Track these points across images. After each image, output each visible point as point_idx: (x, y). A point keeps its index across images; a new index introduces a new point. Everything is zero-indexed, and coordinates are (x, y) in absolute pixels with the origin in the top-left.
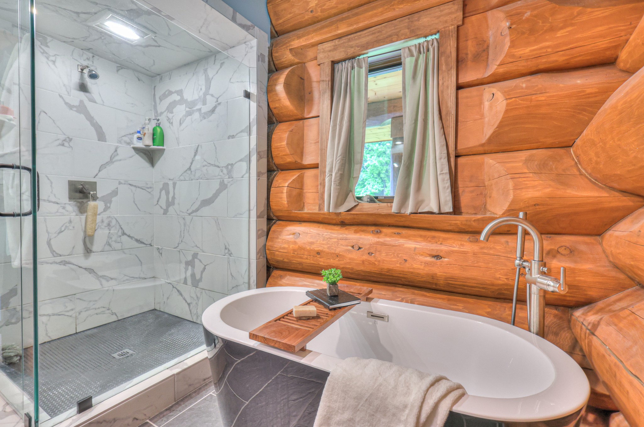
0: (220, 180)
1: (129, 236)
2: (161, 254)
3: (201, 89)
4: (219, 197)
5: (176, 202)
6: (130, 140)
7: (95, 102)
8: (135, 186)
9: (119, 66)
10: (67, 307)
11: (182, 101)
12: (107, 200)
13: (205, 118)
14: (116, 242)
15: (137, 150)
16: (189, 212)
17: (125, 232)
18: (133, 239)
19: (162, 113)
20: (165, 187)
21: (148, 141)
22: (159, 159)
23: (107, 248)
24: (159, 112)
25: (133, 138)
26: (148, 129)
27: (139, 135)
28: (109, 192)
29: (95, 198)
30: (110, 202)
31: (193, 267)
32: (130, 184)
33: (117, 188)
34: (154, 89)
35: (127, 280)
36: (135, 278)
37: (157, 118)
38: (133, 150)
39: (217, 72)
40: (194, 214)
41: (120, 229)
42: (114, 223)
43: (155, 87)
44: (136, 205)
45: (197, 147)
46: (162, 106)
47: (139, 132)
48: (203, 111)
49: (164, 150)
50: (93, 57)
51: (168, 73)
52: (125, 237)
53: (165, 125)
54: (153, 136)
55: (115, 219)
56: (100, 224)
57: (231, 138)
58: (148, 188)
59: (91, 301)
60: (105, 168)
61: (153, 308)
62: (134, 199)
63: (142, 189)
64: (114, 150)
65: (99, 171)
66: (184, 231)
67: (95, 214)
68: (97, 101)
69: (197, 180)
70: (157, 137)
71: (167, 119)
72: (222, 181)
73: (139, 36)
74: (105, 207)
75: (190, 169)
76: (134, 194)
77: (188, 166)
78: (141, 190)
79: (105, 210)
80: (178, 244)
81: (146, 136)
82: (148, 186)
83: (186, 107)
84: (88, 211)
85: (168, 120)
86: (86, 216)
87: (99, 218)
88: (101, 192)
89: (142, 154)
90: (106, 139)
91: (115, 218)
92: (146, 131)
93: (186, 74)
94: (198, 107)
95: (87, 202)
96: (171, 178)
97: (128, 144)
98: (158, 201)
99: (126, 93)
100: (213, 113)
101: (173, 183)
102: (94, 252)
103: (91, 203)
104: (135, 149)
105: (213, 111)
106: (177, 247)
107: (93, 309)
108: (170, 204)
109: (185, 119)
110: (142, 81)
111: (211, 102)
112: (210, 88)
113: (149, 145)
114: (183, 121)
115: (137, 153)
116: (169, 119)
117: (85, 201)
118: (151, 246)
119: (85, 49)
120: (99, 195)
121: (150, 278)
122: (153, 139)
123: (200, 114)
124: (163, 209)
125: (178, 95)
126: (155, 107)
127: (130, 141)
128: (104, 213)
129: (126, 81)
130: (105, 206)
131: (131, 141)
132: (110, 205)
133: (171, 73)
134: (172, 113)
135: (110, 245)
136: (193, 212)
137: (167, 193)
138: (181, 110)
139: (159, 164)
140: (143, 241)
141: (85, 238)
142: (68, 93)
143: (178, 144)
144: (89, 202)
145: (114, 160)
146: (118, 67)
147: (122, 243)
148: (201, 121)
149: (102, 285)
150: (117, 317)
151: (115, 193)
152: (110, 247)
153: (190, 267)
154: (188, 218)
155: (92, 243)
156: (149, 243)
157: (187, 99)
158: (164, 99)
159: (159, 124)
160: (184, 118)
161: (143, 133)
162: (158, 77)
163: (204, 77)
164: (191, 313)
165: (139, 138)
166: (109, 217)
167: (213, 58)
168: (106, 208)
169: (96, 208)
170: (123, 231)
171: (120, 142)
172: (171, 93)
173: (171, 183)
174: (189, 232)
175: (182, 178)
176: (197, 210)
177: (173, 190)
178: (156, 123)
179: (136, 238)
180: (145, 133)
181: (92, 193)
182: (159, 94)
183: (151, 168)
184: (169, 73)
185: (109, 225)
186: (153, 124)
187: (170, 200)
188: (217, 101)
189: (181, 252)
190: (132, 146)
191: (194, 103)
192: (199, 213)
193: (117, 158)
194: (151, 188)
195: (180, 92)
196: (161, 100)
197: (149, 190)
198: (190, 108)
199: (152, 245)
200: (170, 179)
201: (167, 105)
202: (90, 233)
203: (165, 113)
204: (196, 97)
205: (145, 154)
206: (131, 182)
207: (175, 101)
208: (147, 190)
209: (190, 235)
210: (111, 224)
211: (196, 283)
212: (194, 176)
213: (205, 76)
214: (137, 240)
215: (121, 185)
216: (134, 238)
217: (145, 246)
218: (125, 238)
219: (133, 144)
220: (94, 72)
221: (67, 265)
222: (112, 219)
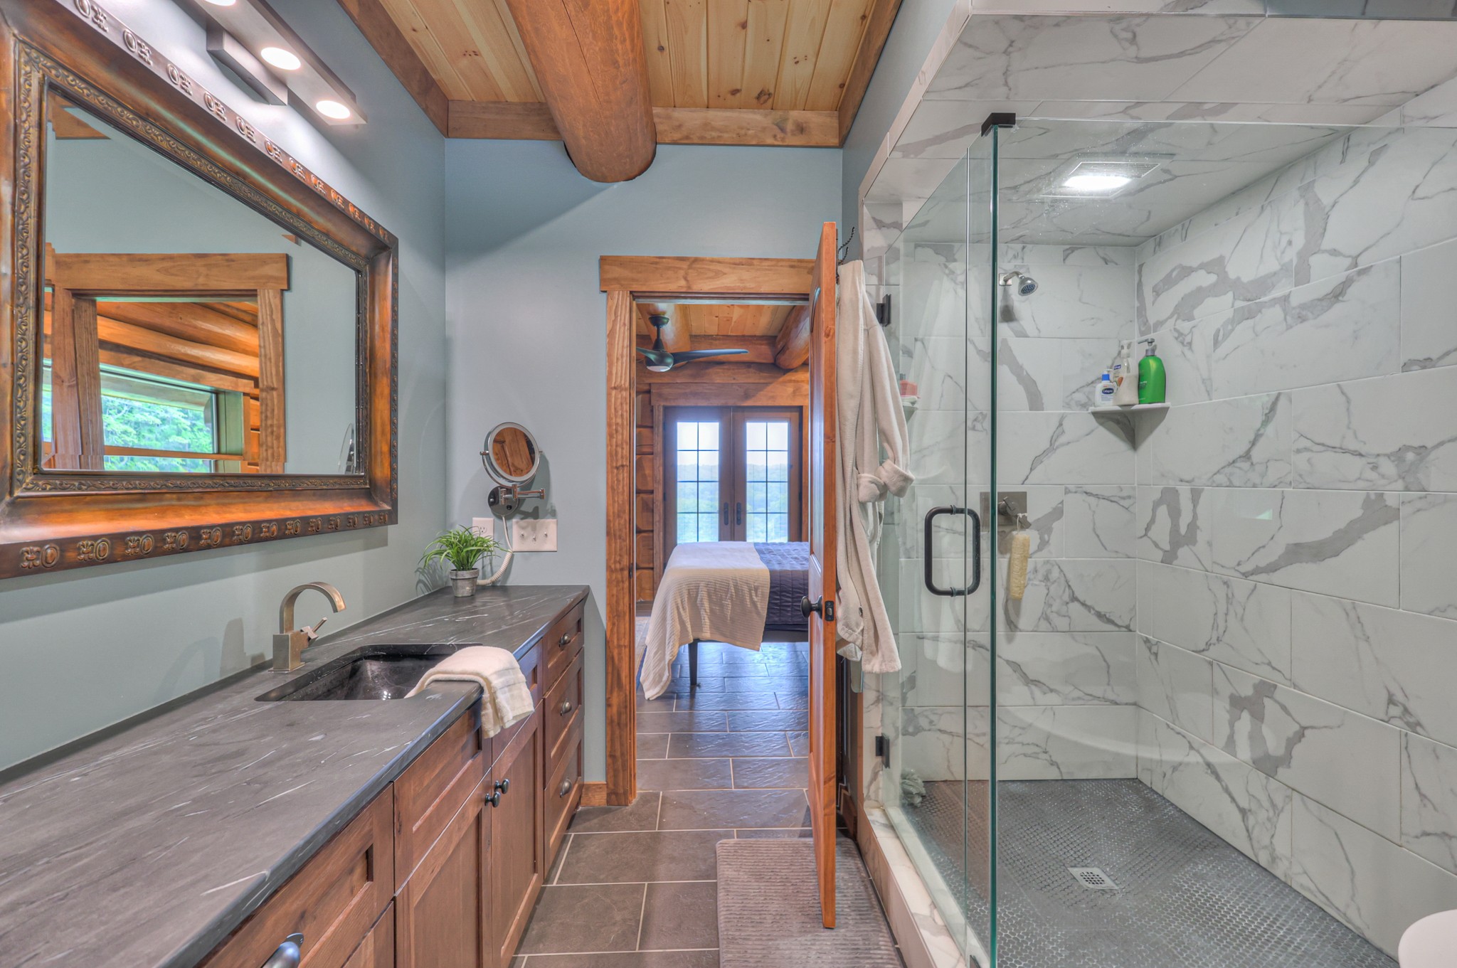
0: (1368, 495)
1: (1083, 604)
2: (1156, 654)
3: (1290, 243)
4: (1360, 543)
5: (1202, 537)
6: (1087, 397)
7: (1026, 336)
8: (1097, 496)
9: (1068, 247)
10: (976, 727)
11: (1224, 284)
12: (1045, 527)
13: (1302, 319)
14: (1058, 613)
15: (1101, 416)
16: (1243, 569)
17: (1077, 594)
18: (1092, 612)
19: (1159, 324)
20: (1169, 498)
21: (1127, 395)
22: (1151, 431)
23: (1044, 625)
24: (1152, 322)
25: (1093, 393)
26: (1128, 368)
27: (1105, 383)
28: (1048, 510)
29: (1025, 525)
30: (1049, 531)
31: (1258, 716)
32: (1086, 493)
33: (1062, 502)
34: (1140, 272)
35: (1079, 698)
36: (1095, 697)
37: (1149, 337)
38: (1092, 417)
39: (1356, 182)
40: (1263, 577)
41: (1067, 589)
42: (1055, 574)
43: (1141, 266)
44: (1098, 536)
45: (1273, 399)
46: (1161, 308)
47: (1106, 377)
48: (1294, 301)
49: (1166, 410)
50: (1024, 248)
51: (1179, 227)
52: (1076, 604)
53: (1169, 350)
54: (1139, 380)
55: (1057, 567)
56: (1032, 577)
57: (1416, 367)
58: (1123, 498)
59: (1016, 727)
60: (1042, 462)
61: (1133, 776)
62: (1094, 524)
63: (1112, 501)
64: (1055, 423)
65: (1031, 470)
66: (1226, 614)
67: (1026, 557)
68: (1029, 333)
69: (1274, 487)
70: (1149, 383)
71: (1176, 335)
72: (1373, 497)
73: (1132, 177)
74: (1039, 541)
75: (1247, 456)
76: (1094, 512)
77: (1242, 449)
78: (1109, 502)
79: (1040, 548)
80: (1208, 644)
81: (1124, 383)
82: (1124, 494)
83: (1235, 299)
84: (1013, 550)
85: (1177, 339)
86: (1010, 558)
87: (1031, 564)
88: (1033, 512)
89: (1111, 424)
90: (1043, 404)
91: (1057, 565)
92: (1123, 373)
93: (1237, 214)
94: (1277, 293)
95: (1011, 531)
96: (1187, 477)
97: (1084, 406)
98: (1147, 529)
99: (1080, 300)
100: (1338, 301)
101: (1192, 490)
102: (1021, 631)
103: (1020, 536)
104: (1096, 415)
105: (1337, 294)
106: (1203, 650)
107: (1018, 743)
108: (1181, 539)
109: (1233, 330)
110: (1112, 262)
111: (1325, 273)
112: (1323, 234)
113: (1132, 403)
114: (1226, 337)
115: (1101, 424)
116: (1180, 336)
117: (1007, 529)
118: (1130, 631)
119: (1012, 240)
120: (1030, 520)
121: (1127, 704)
122: (1140, 388)
123: (1284, 310)
124: (1161, 549)
125: (1209, 273)
126: (1141, 311)
127: (1087, 400)
128: (1039, 554)
129: (1080, 275)
130: (1040, 538)
131: (1089, 399)
132: (1049, 537)
133: (1186, 226)
134: (1190, 318)
135: (1047, 619)
136: (1257, 571)
137: (1175, 513)
138: (1217, 310)
139: (1151, 444)
140: (1112, 618)
141: (1007, 601)
142: (982, 332)
143: (1209, 393)
144: (1014, 533)
145: (1057, 444)
146: (1067, 249)
147: (1070, 617)
148: (1289, 327)
149: (1033, 698)
150: (1061, 772)
151: (1058, 513)
152: (1048, 625)
153: (1246, 716)
154: (1241, 587)
155: (1018, 613)
156: (1124, 625)
157: (1238, 278)
158: (1167, 290)
159: (1153, 350)
160: (1230, 327)
161: (1117, 379)
162: (1151, 243)
163: (1301, 207)
164: (1250, 839)
165: (1108, 391)
166: (1048, 562)
167: (1339, 147)
168: (1043, 544)
169: (1026, 545)
170: (1073, 592)
171: (1067, 405)
172: (1187, 271)
173: (1184, 491)
174: (1242, 620)
175: (1221, 478)
176: (1272, 568)
177: (1191, 506)
178: (1147, 351)
179: (1098, 609)
180: (1122, 378)
181: (1020, 515)
182: (1150, 280)
183: (1130, 453)
184: (1183, 225)
185: (1046, 578)
186: (1138, 353)
187: (1183, 530)
188: (1356, 265)
189: (1215, 665)
190: (1092, 409)
191: (1264, 284)
192: (1276, 577)
193: (1063, 439)
194: (1129, 497)
195: (1217, 266)
196: (1157, 292)
197: (1126, 503)
198: (1249, 300)
199: (1132, 628)
200: (1181, 481)
201: (1176, 303)
202: (1017, 595)
203: (1171, 323)
204: (1272, 265)
205: (1118, 422)
206: (1089, 488)
207: (1200, 289)
208: (1122, 502)
209: (1246, 630)
210: (1050, 577)
211: (1268, 765)
212: (1263, 475)
213: (1307, 204)
214: (1100, 615)
215: (1070, 495)
216: (1094, 609)
217: (1117, 629)
218: (1075, 606)
219: (1094, 404)
220: (1029, 282)
221: (978, 648)
222: (1053, 566)
